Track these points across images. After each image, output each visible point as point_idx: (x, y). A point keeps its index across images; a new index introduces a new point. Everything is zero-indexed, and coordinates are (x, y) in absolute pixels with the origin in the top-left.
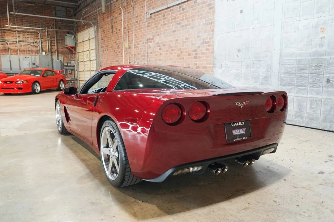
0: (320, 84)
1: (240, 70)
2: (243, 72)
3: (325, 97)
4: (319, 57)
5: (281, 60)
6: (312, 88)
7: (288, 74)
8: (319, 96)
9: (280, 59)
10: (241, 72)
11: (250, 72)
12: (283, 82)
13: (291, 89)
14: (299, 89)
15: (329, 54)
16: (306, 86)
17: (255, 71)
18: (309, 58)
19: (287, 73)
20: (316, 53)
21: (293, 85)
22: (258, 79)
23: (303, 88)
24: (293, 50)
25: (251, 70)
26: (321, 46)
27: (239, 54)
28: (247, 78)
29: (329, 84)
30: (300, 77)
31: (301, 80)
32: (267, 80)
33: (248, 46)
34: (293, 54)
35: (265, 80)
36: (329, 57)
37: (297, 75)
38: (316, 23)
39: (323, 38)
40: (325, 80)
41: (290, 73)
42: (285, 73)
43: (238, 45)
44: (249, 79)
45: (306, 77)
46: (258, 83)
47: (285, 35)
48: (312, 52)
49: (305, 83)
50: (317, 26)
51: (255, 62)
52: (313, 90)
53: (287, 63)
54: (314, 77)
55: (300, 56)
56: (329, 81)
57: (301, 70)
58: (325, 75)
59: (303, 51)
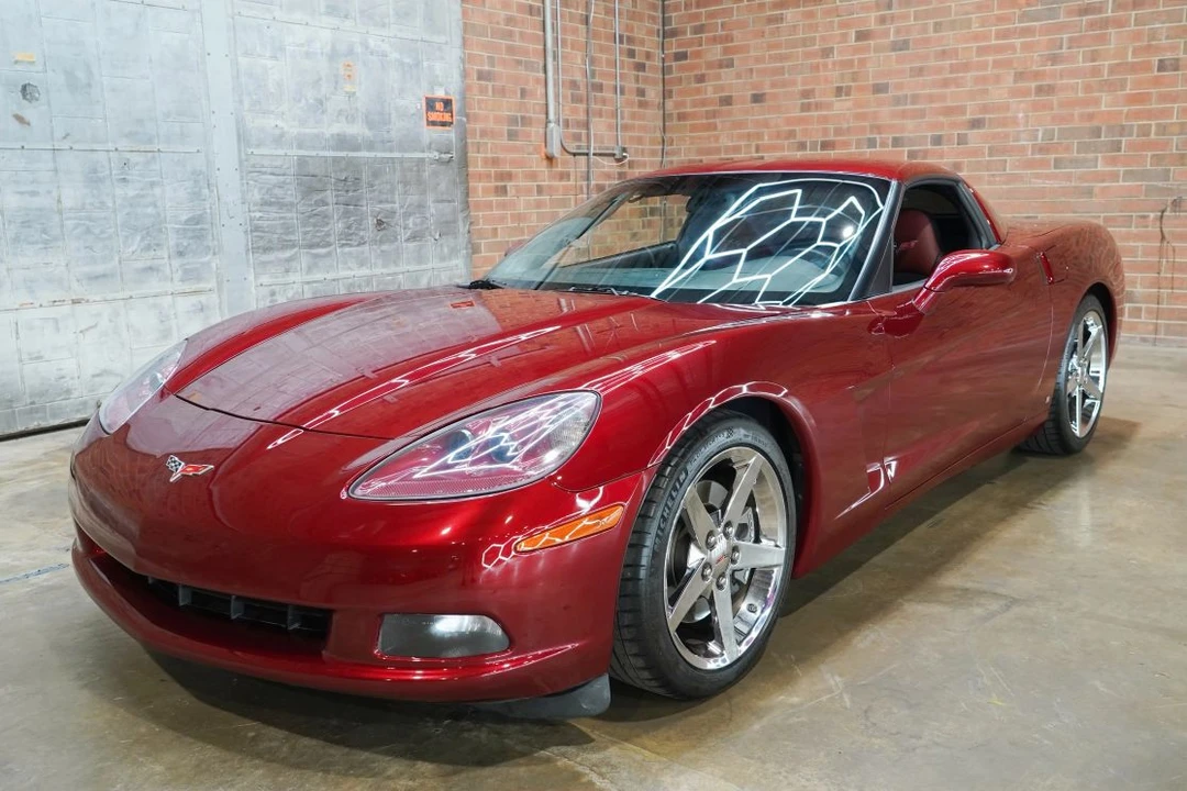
1: (49, 192)
2: (68, 203)
3: (378, 271)
4: (351, 154)
5: (243, 157)
6: (347, 249)
7: (274, 209)
8: (365, 271)
9: (239, 151)
10: (59, 201)
11: (110, 204)
12: (262, 238)
13: (289, 260)
14: (316, 256)
15: (371, 146)
16: (329, 244)
17: (138, 196)
18: (327, 154)
19: (271, 204)
20: (342, 142)
21: (294, 246)
22: (160, 231)
23: (322, 251)
24: (280, 123)
25: (119, 191)
26: (351, 119)
27: (29, 112)
28: (102, 232)
29: (381, 233)
30: (310, 217)
31: (315, 225)
32: (199, 236)
33: (81, 75)
34: (282, 135)
35: (190, 234)
36: (372, 154)
37: (300, 208)
38: (329, 47)
39: (351, 95)
40: (371, 222)
41: (281, 205)
42: (265, 203)
43: (16, 62)
44: (110, 238)
45: (326, 217)
46: (159, 253)
47: (243, 61)
48: (332, 135)
49: (328, 235)
50: (333, 56)
51: (134, 158)
52: (350, 253)
53: (263, 166)
54: (346, 214)
55: (300, 147)
56: (380, 223)
57: (309, 191)
58: (369, 208)
59: (307, 131)
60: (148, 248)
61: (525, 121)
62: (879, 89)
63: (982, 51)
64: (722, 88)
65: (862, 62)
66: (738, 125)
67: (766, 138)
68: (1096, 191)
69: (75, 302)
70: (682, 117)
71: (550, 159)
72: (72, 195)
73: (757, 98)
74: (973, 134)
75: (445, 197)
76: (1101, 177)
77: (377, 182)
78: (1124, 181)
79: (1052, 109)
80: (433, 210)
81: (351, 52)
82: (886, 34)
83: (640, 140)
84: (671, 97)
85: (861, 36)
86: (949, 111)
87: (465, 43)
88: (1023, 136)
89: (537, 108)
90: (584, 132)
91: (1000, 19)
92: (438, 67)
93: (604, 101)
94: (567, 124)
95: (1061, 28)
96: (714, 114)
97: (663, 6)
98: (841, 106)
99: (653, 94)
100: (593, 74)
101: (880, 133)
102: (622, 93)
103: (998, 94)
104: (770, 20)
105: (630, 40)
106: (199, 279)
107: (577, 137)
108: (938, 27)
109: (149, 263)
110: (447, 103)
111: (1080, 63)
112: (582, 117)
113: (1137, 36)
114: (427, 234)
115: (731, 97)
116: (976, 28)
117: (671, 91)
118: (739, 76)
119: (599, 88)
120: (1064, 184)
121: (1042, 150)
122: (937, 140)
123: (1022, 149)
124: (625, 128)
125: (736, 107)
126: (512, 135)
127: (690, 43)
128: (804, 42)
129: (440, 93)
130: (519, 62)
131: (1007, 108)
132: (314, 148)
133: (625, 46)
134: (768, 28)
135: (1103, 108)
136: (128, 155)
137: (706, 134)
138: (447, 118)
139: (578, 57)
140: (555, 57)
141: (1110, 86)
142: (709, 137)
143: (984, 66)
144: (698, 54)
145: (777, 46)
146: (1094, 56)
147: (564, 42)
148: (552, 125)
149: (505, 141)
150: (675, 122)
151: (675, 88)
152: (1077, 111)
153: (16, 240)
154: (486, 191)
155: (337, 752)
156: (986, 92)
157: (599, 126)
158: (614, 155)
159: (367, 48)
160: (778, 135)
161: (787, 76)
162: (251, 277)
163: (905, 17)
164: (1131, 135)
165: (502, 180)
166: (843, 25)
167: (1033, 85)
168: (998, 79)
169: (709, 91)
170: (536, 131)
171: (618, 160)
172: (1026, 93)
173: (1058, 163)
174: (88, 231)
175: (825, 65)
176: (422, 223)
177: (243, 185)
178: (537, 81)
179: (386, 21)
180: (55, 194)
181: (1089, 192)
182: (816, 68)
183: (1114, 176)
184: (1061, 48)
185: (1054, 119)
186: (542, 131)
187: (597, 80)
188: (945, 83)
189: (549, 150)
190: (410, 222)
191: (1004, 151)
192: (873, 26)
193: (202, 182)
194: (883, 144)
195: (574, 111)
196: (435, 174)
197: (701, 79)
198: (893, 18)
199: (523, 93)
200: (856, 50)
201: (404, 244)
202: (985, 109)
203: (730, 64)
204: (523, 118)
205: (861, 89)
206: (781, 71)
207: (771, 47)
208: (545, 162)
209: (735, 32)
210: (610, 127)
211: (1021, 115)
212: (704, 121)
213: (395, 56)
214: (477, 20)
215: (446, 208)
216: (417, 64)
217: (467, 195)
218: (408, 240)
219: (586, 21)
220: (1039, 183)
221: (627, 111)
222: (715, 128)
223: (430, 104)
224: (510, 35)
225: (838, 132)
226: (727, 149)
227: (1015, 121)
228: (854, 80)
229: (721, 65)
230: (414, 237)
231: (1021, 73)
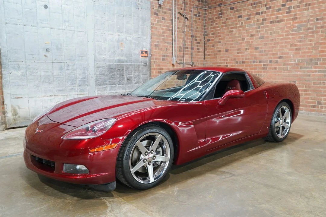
0: (123, 82)
1: (51, 72)
2: (55, 74)
3: (127, 91)
4: (122, 64)
6: (119, 86)
7: (102, 76)
8: (124, 91)
9: (95, 63)
10: (53, 74)
11: (64, 74)
12: (99, 82)
13: (105, 88)
14: (112, 87)
15: (126, 62)
16: (115, 84)
17: (71, 73)
18: (116, 63)
20: (119, 61)
21: (106, 84)
22: (75, 80)
23: (113, 86)
24: (104, 56)
25: (66, 72)
26: (122, 55)
27: (48, 54)
28: (62, 80)
29: (128, 82)
30: (111, 78)
31: (112, 80)
32: (84, 82)
33: (59, 46)
34: (105, 60)
35: (82, 81)
36: (127, 64)
37: (109, 76)
38: (117, 39)
39: (122, 50)
40: (126, 79)
41: (104, 75)
42: (100, 75)
43: (45, 44)
44: (64, 82)
45: (115, 78)
46: (75, 85)
47: (97, 43)
48: (117, 59)
49: (115, 82)
50: (118, 41)
51: (70, 64)
52: (120, 86)
53: (100, 66)
54: (120, 77)
55: (109, 62)
56: (128, 79)
57: (111, 72)
58: (126, 76)
59: (111, 58)
60: (72, 84)
61: (167, 56)
62: (256, 48)
63: (282, 39)
64: (218, 48)
65: (252, 42)
66: (222, 57)
67: (229, 60)
68: (311, 75)
69: (55, 96)
70: (209, 55)
71: (173, 65)
72: (56, 72)
73: (227, 51)
74: (279, 60)
75: (145, 74)
76: (313, 72)
77: (128, 70)
78: (319, 73)
79: (300, 54)
80: (142, 77)
81: (122, 40)
82: (258, 35)
83: (198, 61)
84: (206, 50)
85: (252, 35)
86: (273, 54)
87: (151, 38)
88: (292, 61)
89: (170, 53)
90: (182, 58)
91: (287, 31)
92: (144, 44)
93: (188, 51)
94: (178, 57)
95: (303, 33)
96: (216, 54)
97: (205, 28)
98: (247, 53)
99: (202, 49)
100: (185, 45)
101: (256, 59)
102: (193, 49)
103: (286, 50)
104: (230, 32)
105: (196, 37)
106: (84, 91)
107: (181, 60)
108: (271, 33)
109: (72, 88)
110: (146, 52)
111: (307, 42)
112: (182, 55)
113: (322, 35)
114: (140, 82)
115: (220, 50)
116: (280, 33)
117: (206, 49)
118: (222, 45)
119: (187, 48)
120: (303, 73)
121: (297, 64)
122: (271, 62)
123: (292, 64)
124: (194, 58)
125: (221, 53)
126: (163, 59)
127: (211, 37)
128: (238, 37)
129: (145, 50)
130: (166, 42)
131: (288, 53)
132: (113, 62)
133: (194, 38)
134: (229, 34)
135: (313, 54)
136: (69, 64)
137: (214, 59)
138: (146, 55)
139: (181, 41)
140: (175, 41)
141: (315, 48)
142: (215, 60)
143: (282, 43)
144: (213, 40)
145: (232, 38)
146: (310, 41)
147: (178, 37)
148: (173, 57)
149: (161, 61)
150: (207, 56)
151: (207, 48)
152: (306, 55)
153: (43, 82)
154: (156, 72)
155: (60, 194)
156: (283, 49)
157: (187, 57)
158: (190, 64)
159: (127, 39)
160: (231, 60)
161: (234, 45)
162: (96, 91)
163: (263, 31)
164: (320, 61)
165: (160, 70)
166: (247, 33)
167: (295, 48)
168: (286, 46)
169: (215, 49)
170: (169, 58)
171: (191, 65)
172: (293, 50)
173: (301, 68)
174: (59, 80)
175: (243, 43)
176: (139, 80)
177: (95, 70)
178: (170, 47)
179: (132, 33)
180: (52, 72)
181: (309, 76)
182: (241, 43)
183: (316, 72)
184: (302, 38)
185: (300, 57)
186: (171, 58)
187: (186, 46)
188: (273, 47)
189: (173, 63)
190: (136, 79)
191: (287, 64)
192: (255, 33)
193: (86, 70)
194: (257, 62)
195: (180, 54)
196: (143, 68)
197: (213, 46)
198: (260, 31)
199: (167, 49)
200: (251, 39)
201: (134, 85)
202: (282, 54)
203: (220, 42)
204: (166, 55)
205: (252, 49)
206: (232, 44)
207: (230, 38)
208: (172, 66)
209: (222, 35)
210: (190, 57)
211: (292, 55)
212: (214, 56)
213: (134, 41)
214: (155, 33)
215: (145, 76)
216: (139, 43)
217: (151, 73)
218: (135, 84)
219: (184, 32)
220: (296, 73)
221: (194, 54)
222: (217, 58)
223: (142, 52)
224: (164, 36)
225: (246, 59)
226: (219, 63)
227: (290, 57)
228: (250, 46)
229: (218, 42)
230: (136, 83)
231: (292, 45)
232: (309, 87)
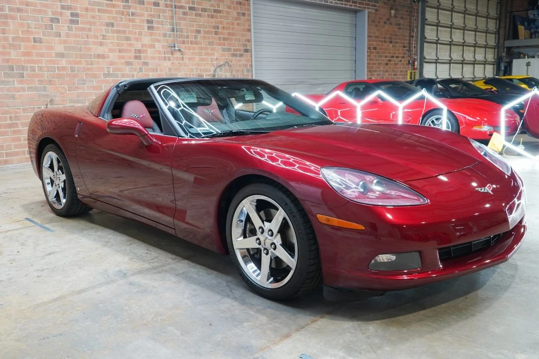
68: (16, 96)
76: (18, 90)
78: (28, 92)
113: (22, 25)
135: (13, 57)
164: (27, 70)
181: (13, 97)
183: (23, 89)
232: (17, 118)
